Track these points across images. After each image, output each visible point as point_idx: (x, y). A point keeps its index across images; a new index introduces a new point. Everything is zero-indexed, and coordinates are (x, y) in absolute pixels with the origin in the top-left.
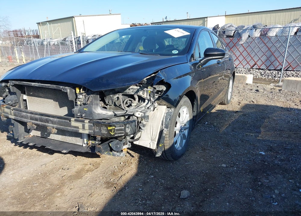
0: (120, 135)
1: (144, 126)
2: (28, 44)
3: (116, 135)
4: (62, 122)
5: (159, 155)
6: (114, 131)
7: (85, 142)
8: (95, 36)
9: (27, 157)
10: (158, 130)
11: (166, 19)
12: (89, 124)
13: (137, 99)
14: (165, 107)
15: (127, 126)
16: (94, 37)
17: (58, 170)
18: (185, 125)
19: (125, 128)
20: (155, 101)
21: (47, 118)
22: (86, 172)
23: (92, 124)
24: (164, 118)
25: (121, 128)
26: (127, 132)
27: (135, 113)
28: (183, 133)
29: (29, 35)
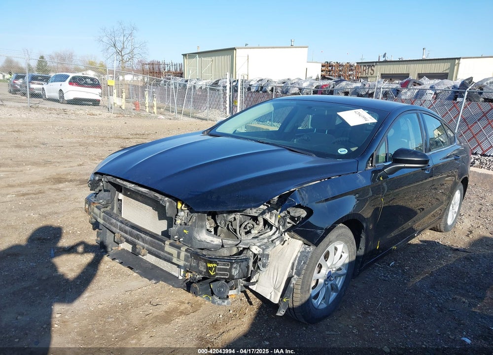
0: (222, 277)
1: (264, 266)
2: (165, 85)
3: (217, 276)
4: (155, 242)
5: (281, 313)
6: (215, 271)
7: (182, 273)
8: (261, 80)
9: (113, 274)
10: (284, 275)
11: (384, 57)
12: (186, 253)
13: (262, 223)
14: (300, 242)
15: (235, 265)
16: (260, 82)
17: (144, 304)
18: (340, 269)
19: (231, 269)
20: (285, 232)
21: (138, 233)
22: (179, 314)
23: (189, 254)
24: (295, 259)
25: (225, 267)
26: (233, 274)
27: (251, 247)
28: (332, 282)
29: (169, 71)
